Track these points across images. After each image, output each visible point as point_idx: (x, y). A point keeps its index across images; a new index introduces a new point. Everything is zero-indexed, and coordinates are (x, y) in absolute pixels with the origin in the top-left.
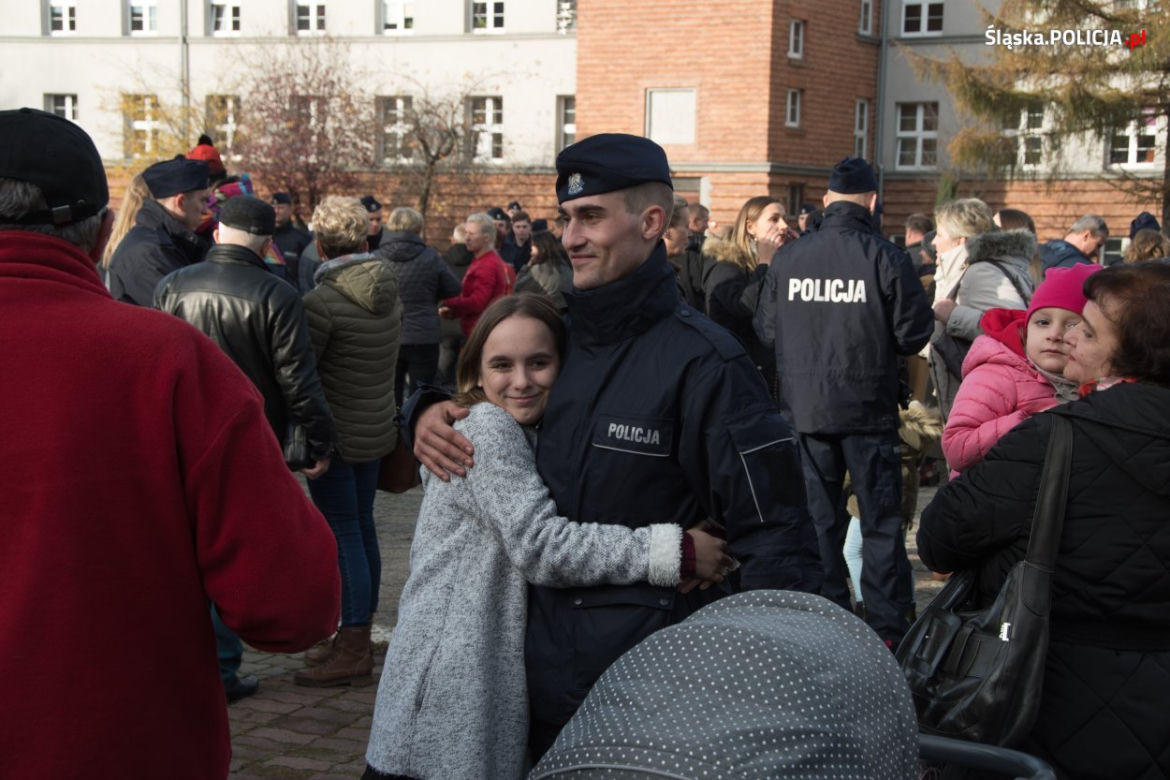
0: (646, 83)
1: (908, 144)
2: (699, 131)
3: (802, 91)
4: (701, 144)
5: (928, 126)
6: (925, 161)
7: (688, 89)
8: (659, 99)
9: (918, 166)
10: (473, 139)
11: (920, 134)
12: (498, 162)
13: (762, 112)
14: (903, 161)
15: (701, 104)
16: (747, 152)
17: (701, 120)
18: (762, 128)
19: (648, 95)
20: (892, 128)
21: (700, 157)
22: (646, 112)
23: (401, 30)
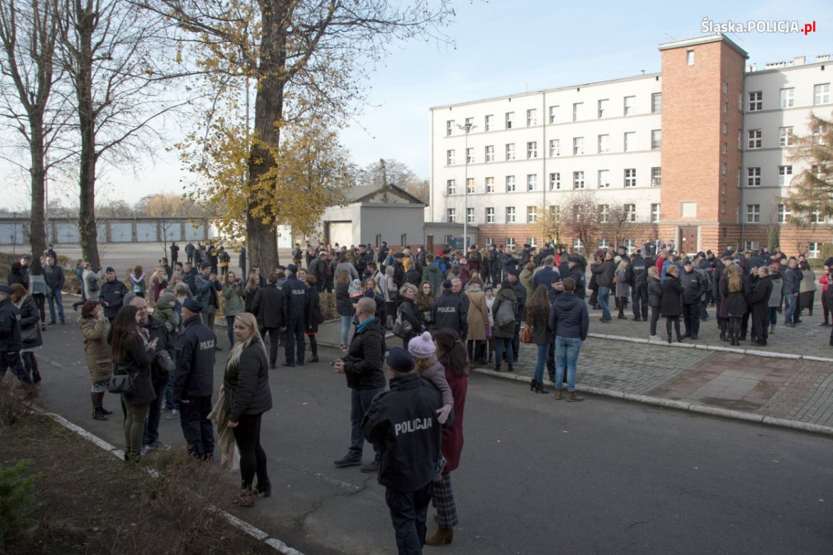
0: (682, 201)
1: (750, 216)
2: (697, 213)
3: (725, 202)
4: (698, 217)
5: (756, 211)
6: (755, 221)
7: (694, 202)
8: (684, 205)
9: (753, 222)
10: (625, 215)
11: (754, 213)
12: (633, 222)
13: (716, 209)
14: (749, 220)
15: (698, 207)
16: (712, 220)
17: (698, 210)
18: (717, 213)
19: (682, 203)
20: (746, 212)
21: (698, 221)
22: (682, 209)
23: (605, 187)
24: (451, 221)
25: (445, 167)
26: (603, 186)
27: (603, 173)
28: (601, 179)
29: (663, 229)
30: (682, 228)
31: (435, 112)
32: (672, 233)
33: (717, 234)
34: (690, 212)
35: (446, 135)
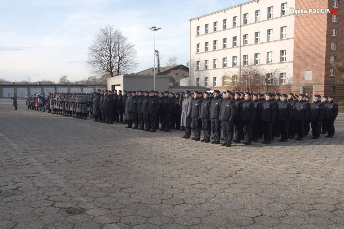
0: (304, 69)
2: (313, 77)
3: (335, 69)
4: (313, 80)
7: (311, 70)
8: (306, 72)
15: (313, 73)
16: (321, 81)
17: (313, 75)
18: (323, 76)
21: (313, 82)
22: (304, 74)
23: (271, 63)
24: (199, 85)
25: (196, 54)
26: (269, 62)
27: (270, 54)
28: (269, 58)
29: (293, 88)
30: (305, 87)
31: (191, 21)
32: (299, 90)
33: (323, 90)
34: (309, 76)
35: (196, 35)
